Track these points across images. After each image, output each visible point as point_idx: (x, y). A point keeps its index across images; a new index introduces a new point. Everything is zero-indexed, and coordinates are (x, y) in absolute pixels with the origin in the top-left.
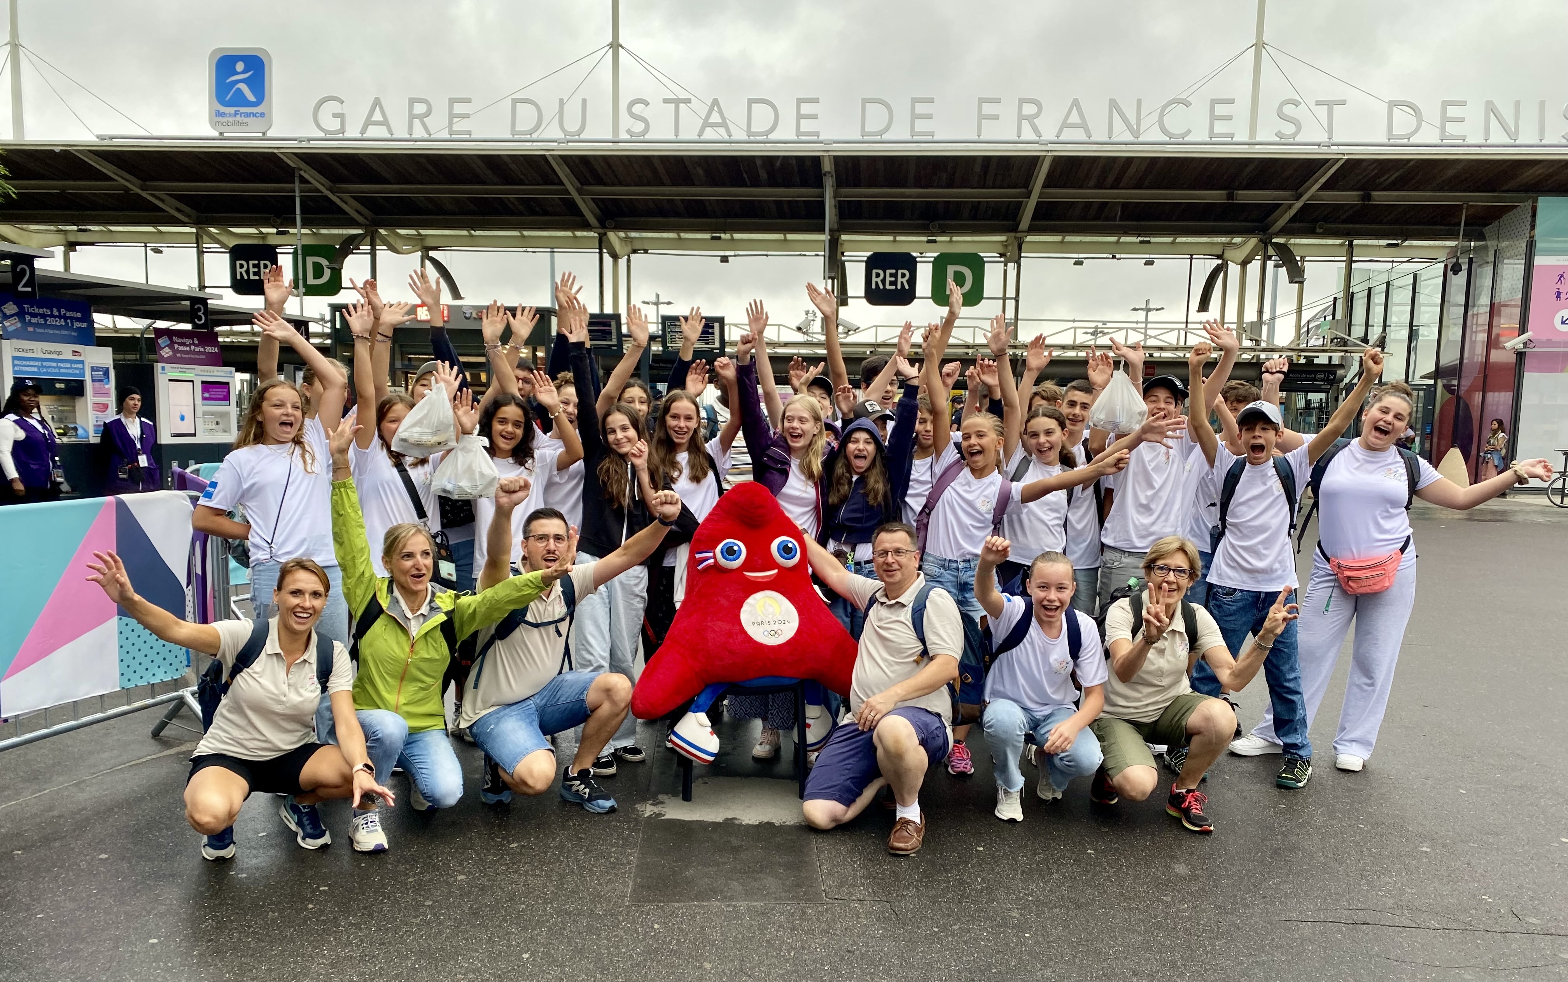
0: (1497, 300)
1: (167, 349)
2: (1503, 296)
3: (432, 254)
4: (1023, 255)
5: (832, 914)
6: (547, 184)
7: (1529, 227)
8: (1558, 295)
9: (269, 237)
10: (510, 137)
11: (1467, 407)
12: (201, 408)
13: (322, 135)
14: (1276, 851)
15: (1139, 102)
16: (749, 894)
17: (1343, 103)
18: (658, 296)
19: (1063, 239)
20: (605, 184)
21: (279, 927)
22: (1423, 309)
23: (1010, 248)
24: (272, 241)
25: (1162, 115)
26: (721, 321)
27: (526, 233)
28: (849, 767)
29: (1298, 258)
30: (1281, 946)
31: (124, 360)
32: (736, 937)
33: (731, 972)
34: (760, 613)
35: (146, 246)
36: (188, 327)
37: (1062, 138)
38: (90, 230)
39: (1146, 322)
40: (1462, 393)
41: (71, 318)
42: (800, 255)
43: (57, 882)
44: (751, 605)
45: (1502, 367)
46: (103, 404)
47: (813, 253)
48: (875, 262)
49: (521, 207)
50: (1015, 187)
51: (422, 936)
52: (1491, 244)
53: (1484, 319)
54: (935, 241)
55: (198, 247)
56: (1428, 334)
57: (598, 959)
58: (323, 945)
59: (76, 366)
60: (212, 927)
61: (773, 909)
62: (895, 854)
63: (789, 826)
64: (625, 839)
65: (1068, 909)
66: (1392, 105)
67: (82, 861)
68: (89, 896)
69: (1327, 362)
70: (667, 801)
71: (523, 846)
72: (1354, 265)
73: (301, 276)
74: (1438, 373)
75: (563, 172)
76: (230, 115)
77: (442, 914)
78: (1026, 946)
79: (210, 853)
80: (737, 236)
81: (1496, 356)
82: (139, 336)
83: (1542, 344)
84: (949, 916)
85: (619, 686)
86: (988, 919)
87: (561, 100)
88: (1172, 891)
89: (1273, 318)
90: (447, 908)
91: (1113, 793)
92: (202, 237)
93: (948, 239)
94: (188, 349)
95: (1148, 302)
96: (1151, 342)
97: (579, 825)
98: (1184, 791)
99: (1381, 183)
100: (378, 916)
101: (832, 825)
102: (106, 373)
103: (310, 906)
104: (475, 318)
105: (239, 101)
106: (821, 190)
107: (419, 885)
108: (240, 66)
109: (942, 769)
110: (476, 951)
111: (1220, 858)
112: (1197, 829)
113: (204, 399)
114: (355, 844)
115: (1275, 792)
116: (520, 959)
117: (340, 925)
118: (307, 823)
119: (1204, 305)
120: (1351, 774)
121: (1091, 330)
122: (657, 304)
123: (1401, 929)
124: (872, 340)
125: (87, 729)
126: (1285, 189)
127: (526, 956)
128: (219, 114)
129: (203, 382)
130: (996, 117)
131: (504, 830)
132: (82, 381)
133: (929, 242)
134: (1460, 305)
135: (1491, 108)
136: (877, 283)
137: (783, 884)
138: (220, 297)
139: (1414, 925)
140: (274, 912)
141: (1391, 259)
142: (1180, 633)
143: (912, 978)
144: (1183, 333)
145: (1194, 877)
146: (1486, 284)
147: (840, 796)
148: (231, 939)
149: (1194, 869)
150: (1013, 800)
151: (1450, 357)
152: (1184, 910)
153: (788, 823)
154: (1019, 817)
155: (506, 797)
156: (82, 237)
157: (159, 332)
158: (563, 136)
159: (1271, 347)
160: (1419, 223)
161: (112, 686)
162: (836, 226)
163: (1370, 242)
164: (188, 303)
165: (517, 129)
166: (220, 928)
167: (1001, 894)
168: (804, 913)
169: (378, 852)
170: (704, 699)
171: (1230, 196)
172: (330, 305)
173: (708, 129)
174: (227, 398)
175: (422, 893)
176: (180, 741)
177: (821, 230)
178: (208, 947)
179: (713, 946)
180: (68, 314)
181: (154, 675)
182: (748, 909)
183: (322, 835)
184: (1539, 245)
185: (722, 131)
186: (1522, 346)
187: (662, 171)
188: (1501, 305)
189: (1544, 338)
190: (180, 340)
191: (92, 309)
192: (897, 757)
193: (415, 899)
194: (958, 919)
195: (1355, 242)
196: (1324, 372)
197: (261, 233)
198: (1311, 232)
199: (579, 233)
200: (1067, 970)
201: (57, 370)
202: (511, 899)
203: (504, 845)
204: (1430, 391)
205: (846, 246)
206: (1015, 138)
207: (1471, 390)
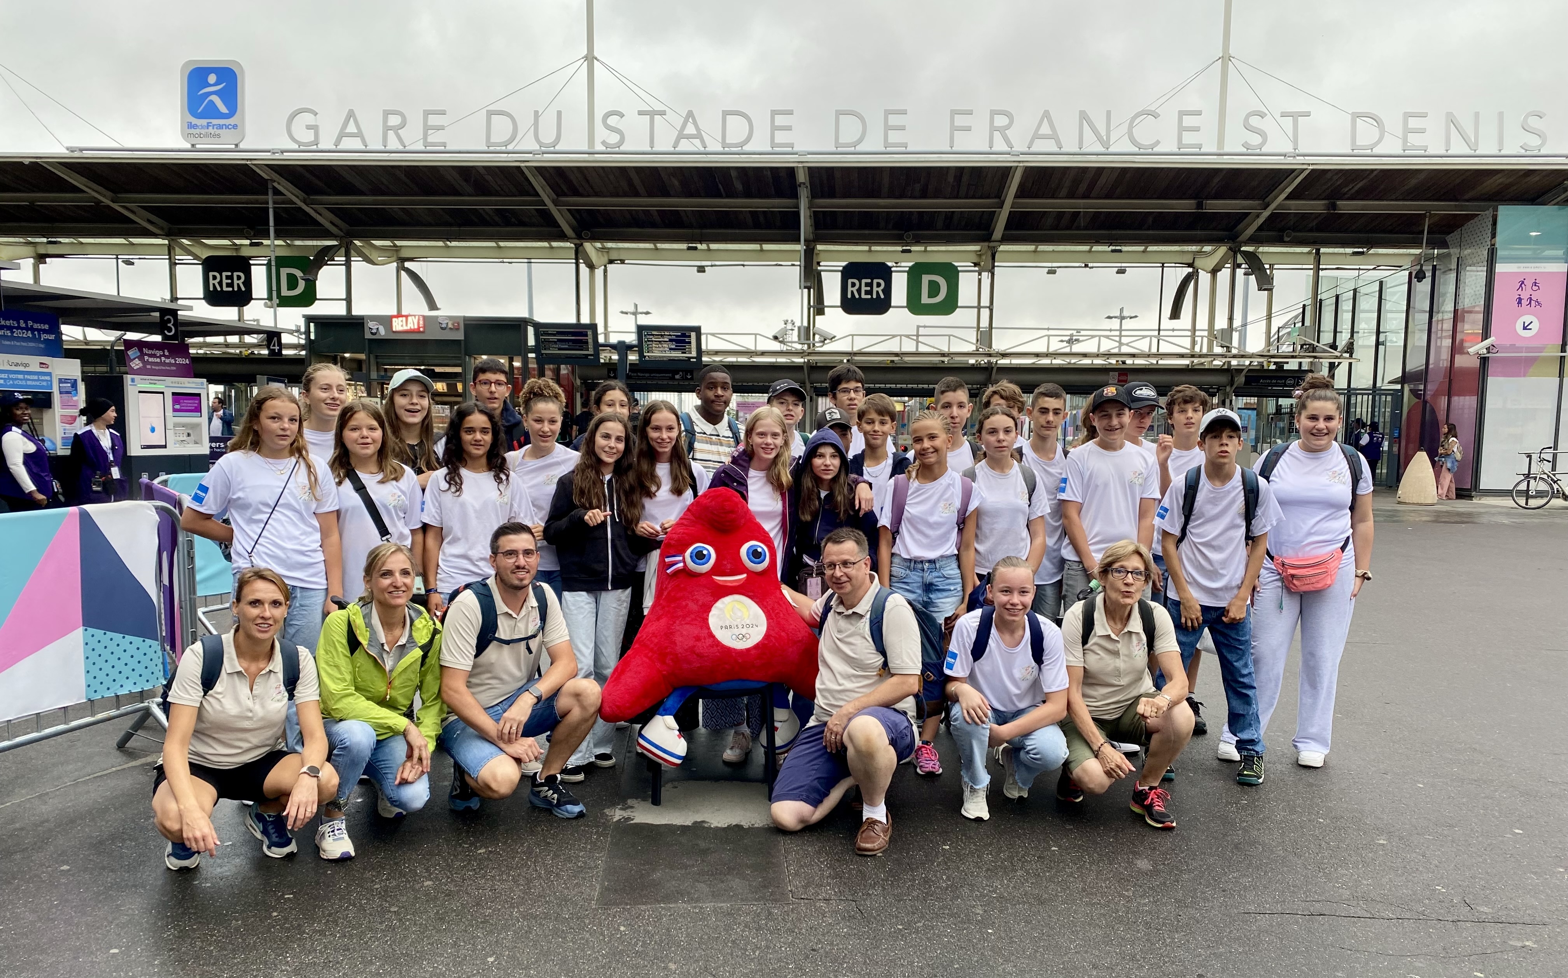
0: (1460, 307)
1: (137, 361)
2: (1466, 302)
3: (407, 264)
4: (996, 264)
5: (799, 913)
6: (521, 195)
7: (1489, 235)
8: (1520, 301)
9: (243, 249)
10: (485, 148)
11: (1433, 411)
12: (172, 419)
13: (295, 147)
14: (1236, 846)
15: (1109, 113)
16: (716, 896)
17: (1307, 114)
18: (636, 306)
19: (1036, 248)
20: (582, 195)
21: (242, 936)
22: (1389, 315)
23: (984, 257)
24: (245, 252)
25: (1131, 127)
26: (697, 330)
27: (502, 244)
28: (816, 767)
29: (1267, 266)
30: (1239, 938)
31: (95, 372)
32: (701, 938)
33: (696, 972)
34: (728, 616)
35: (117, 258)
36: (157, 338)
37: (1034, 149)
38: (60, 242)
39: (1121, 330)
40: (1428, 398)
41: (39, 330)
42: (776, 265)
43: (17, 894)
44: (720, 609)
45: (1465, 372)
46: (71, 416)
47: (790, 263)
48: (851, 272)
49: (497, 218)
50: (988, 197)
51: (387, 941)
52: (1455, 251)
53: (1448, 325)
54: (909, 251)
55: (170, 259)
56: (1395, 340)
57: (564, 961)
58: (287, 953)
59: (43, 378)
60: (174, 936)
61: (739, 909)
62: (862, 854)
63: (757, 828)
64: (595, 844)
65: (1031, 904)
66: (1356, 116)
67: (44, 872)
68: (49, 909)
69: (1297, 368)
70: (636, 806)
71: (490, 852)
72: (1321, 273)
73: (274, 288)
74: (1404, 378)
75: (538, 183)
76: (203, 127)
77: (408, 920)
78: (989, 942)
79: (173, 863)
80: (713, 246)
81: (1461, 361)
82: (109, 348)
83: (1506, 349)
84: (914, 913)
85: (589, 691)
86: (951, 915)
87: (536, 112)
88: (1133, 886)
89: (1244, 325)
90: (413, 914)
91: (1078, 791)
92: (174, 248)
93: (922, 248)
94: (158, 360)
95: (1122, 310)
96: (1125, 350)
97: (547, 831)
98: (1147, 788)
99: (1345, 194)
100: (343, 923)
101: (799, 827)
102: (74, 384)
103: (275, 914)
104: (451, 329)
105: (212, 112)
106: (795, 201)
107: (385, 891)
108: (212, 78)
109: (912, 770)
110: (442, 955)
111: (1182, 853)
112: (1160, 826)
113: (175, 410)
114: (321, 852)
115: (1238, 788)
116: (485, 962)
117: (304, 932)
118: (272, 831)
119: (1175, 313)
120: (1312, 770)
121: (1067, 338)
122: (635, 314)
123: (1356, 919)
124: (848, 349)
125: (51, 741)
126: (1252, 198)
127: (491, 959)
128: (191, 126)
129: (173, 394)
130: (968, 129)
131: (472, 836)
132: (50, 393)
133: (903, 251)
134: (1425, 312)
135: (1451, 120)
136: (852, 292)
137: (750, 885)
138: (190, 308)
139: (1369, 916)
140: (237, 921)
141: (1357, 267)
142: (1137, 634)
143: (875, 975)
144: (1155, 341)
145: (1155, 872)
146: (1450, 290)
147: (808, 797)
148: (193, 947)
149: (1155, 864)
150: (980, 799)
151: (1416, 363)
152: (1145, 904)
153: (756, 826)
154: (986, 816)
155: (475, 804)
156: (52, 249)
157: (129, 344)
158: (538, 148)
159: (1242, 353)
160: (1384, 231)
161: (77, 697)
162: (811, 237)
163: (1337, 250)
164: (157, 314)
165: (492, 141)
166: (182, 936)
167: (966, 891)
168: (770, 913)
169: (344, 859)
170: (672, 702)
171: (1200, 206)
172: (304, 316)
173: (683, 141)
174: (198, 409)
175: (388, 899)
176: (145, 753)
177: (797, 240)
178: (170, 956)
179: (679, 946)
180: (36, 326)
181: (122, 686)
182: (715, 910)
183: (287, 843)
184: (1500, 253)
185: (697, 142)
186: (1485, 351)
187: (637, 181)
188: (1465, 311)
189: (1507, 343)
190: (150, 352)
191: (60, 322)
192: (868, 756)
193: (381, 905)
194: (922, 917)
195: (1322, 250)
196: (1294, 378)
197: (235, 245)
198: (1279, 241)
199: (554, 244)
200: (1028, 965)
201: (24, 383)
202: (478, 904)
203: (471, 851)
204: (1397, 396)
205: (822, 255)
206: (988, 149)
207: (1437, 394)
